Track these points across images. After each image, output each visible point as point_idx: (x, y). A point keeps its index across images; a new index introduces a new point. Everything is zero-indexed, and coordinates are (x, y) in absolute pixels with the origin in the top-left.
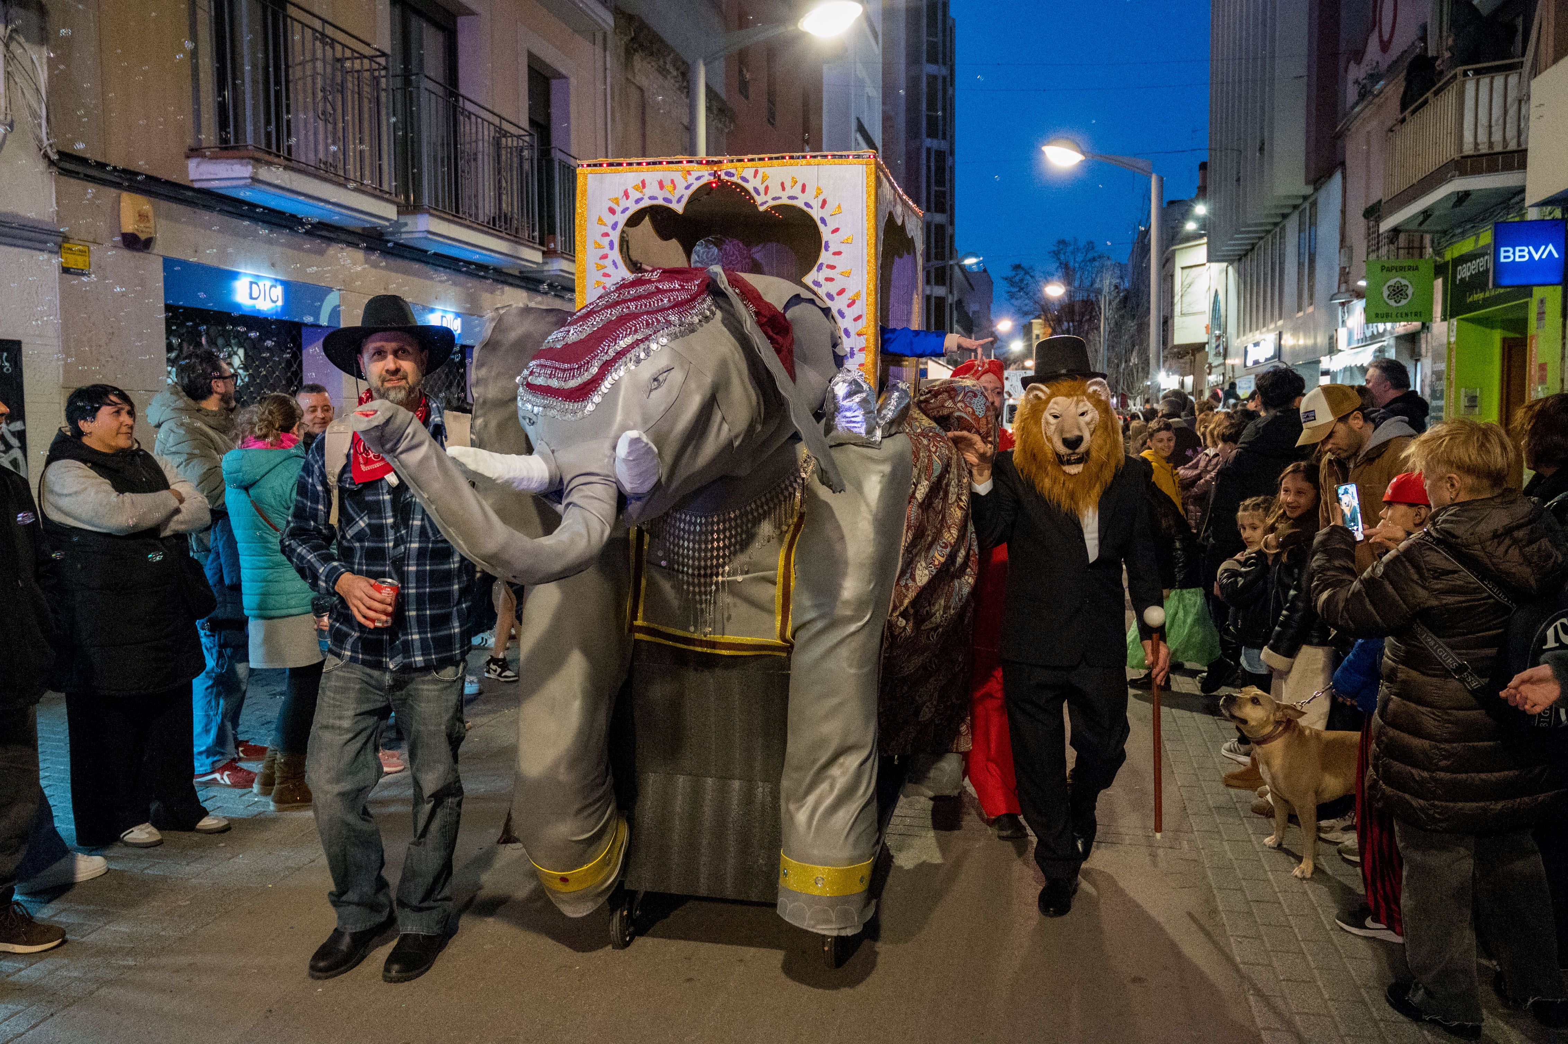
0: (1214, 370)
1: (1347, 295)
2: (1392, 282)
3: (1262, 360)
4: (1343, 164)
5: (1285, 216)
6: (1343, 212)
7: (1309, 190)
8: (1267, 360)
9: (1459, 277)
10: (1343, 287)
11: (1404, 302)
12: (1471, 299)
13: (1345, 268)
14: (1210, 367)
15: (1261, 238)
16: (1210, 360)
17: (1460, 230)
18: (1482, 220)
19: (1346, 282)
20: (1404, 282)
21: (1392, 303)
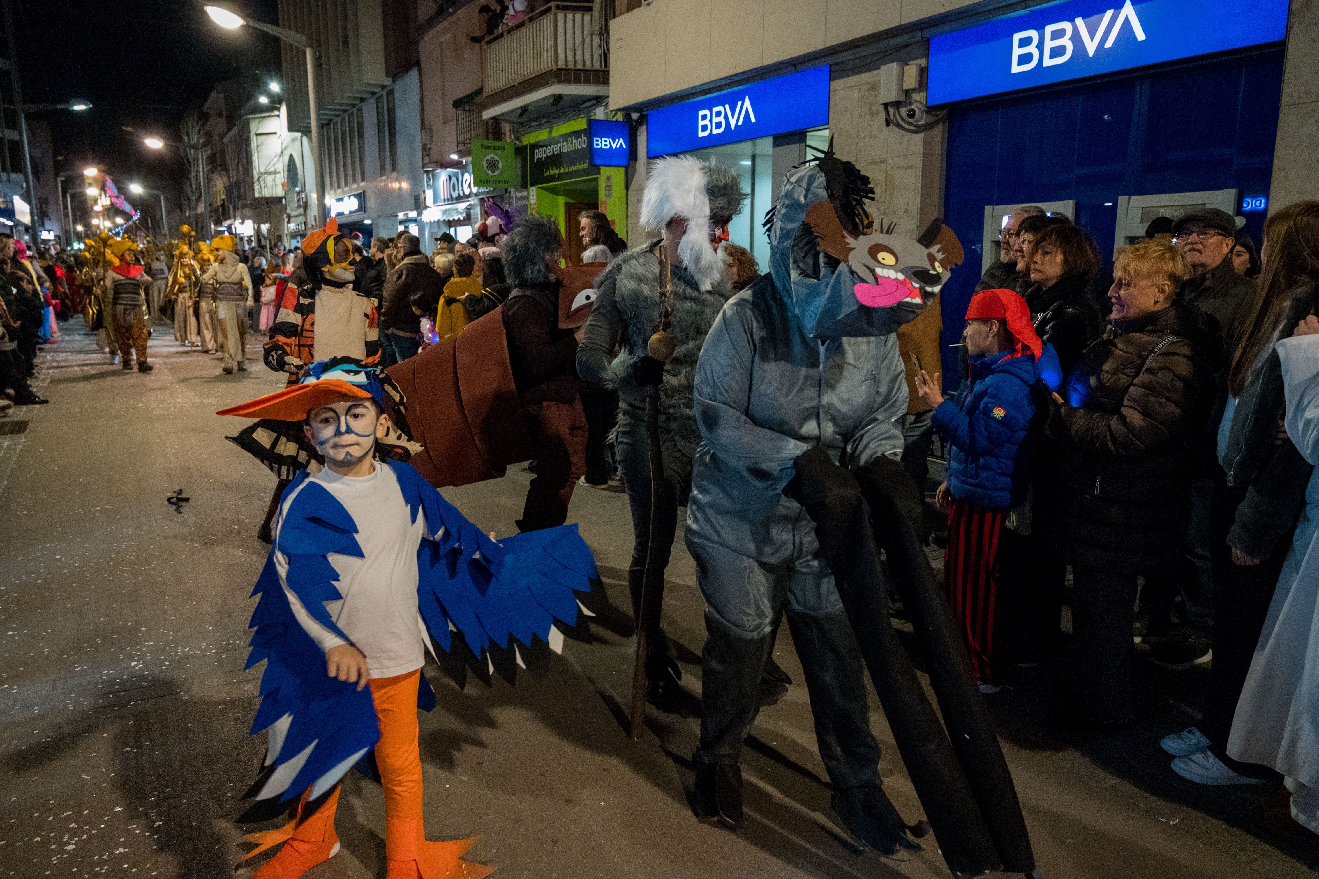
0: (292, 219)
1: (434, 165)
2: (489, 157)
3: (347, 212)
4: (418, 64)
5: (362, 100)
6: (422, 101)
7: (388, 81)
8: (351, 212)
9: (536, 157)
10: (427, 160)
11: (497, 173)
12: (548, 173)
13: (426, 145)
14: (289, 217)
15: (338, 116)
16: (288, 211)
17: (536, 123)
18: (556, 118)
19: (428, 155)
20: (496, 158)
21: (489, 172)
